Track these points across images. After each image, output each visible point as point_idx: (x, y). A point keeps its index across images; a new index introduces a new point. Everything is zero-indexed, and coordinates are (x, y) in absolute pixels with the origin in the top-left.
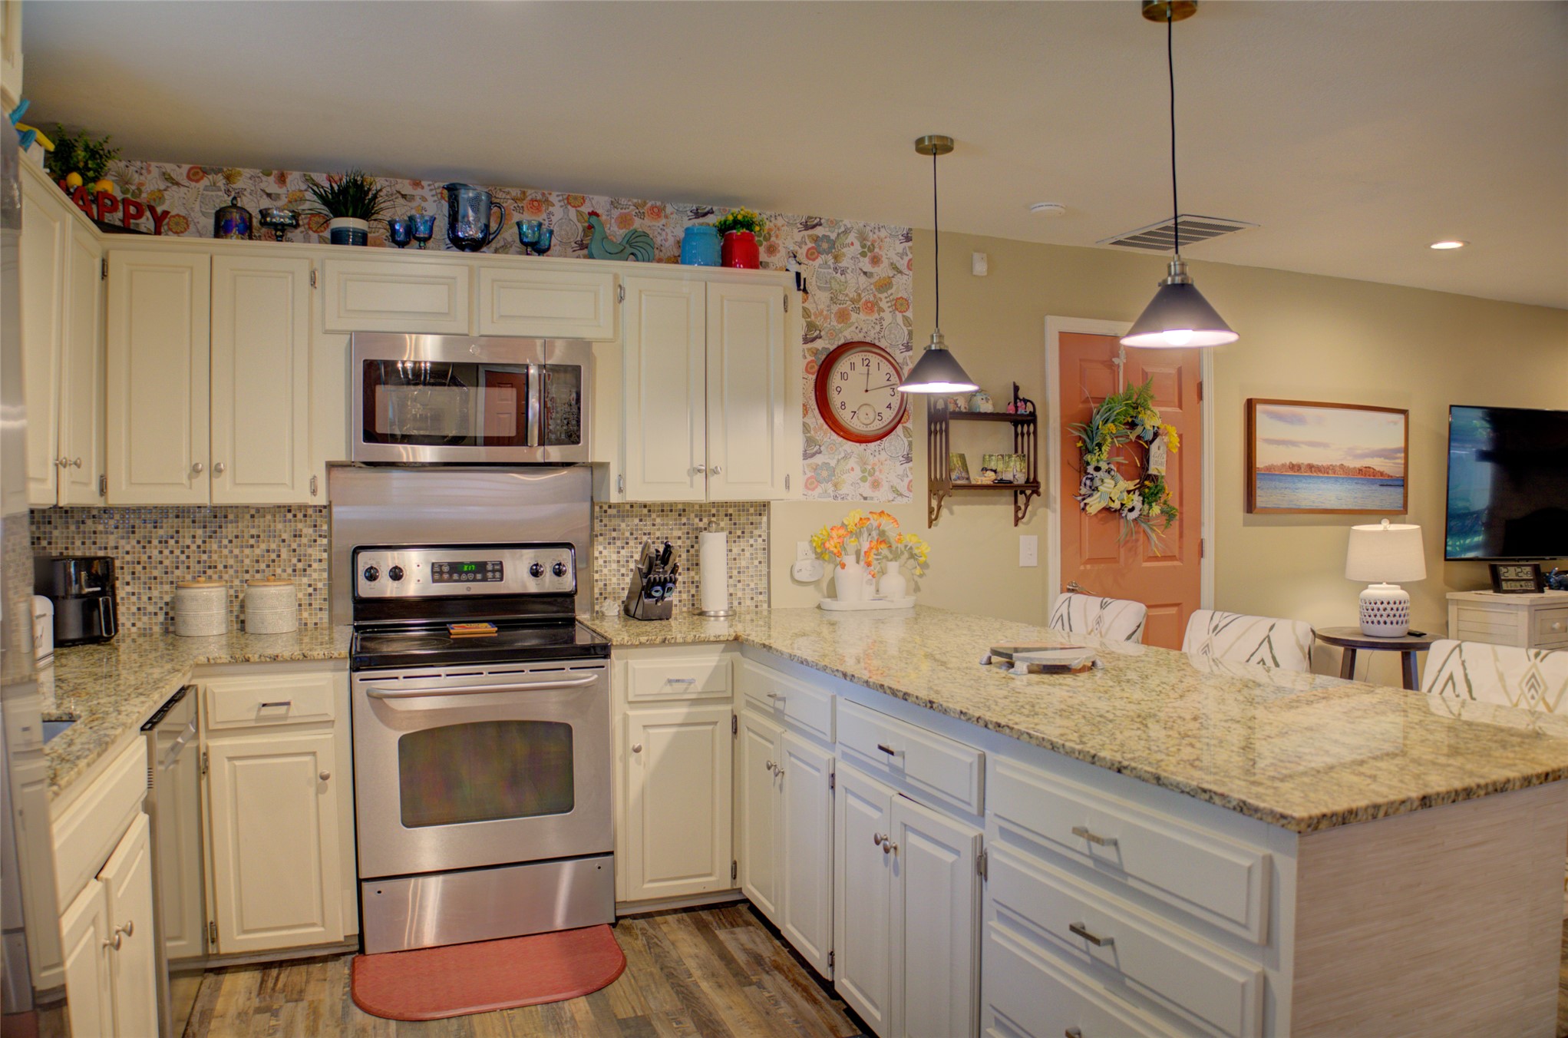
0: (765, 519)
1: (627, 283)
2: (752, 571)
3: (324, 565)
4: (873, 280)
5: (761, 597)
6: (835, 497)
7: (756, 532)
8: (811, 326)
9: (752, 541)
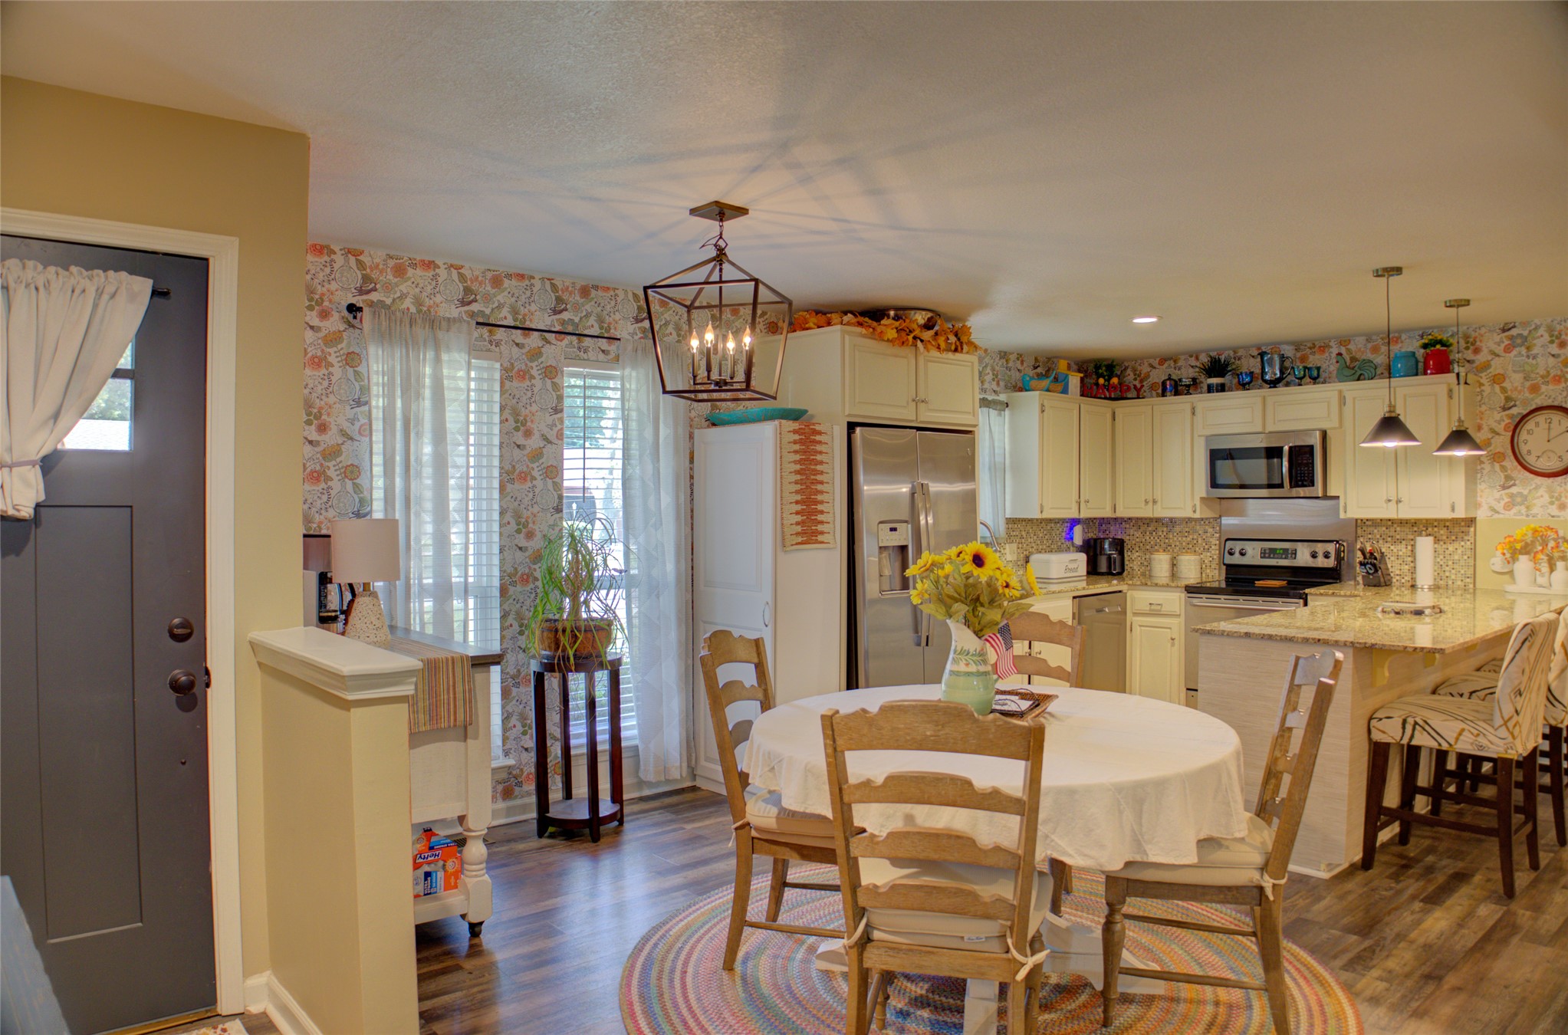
0: (1472, 529)
1: (1349, 396)
2: (1462, 563)
3: (1217, 547)
4: (1560, 359)
5: (1468, 580)
6: (1527, 516)
7: (1466, 538)
8: (1508, 399)
9: (1463, 543)
